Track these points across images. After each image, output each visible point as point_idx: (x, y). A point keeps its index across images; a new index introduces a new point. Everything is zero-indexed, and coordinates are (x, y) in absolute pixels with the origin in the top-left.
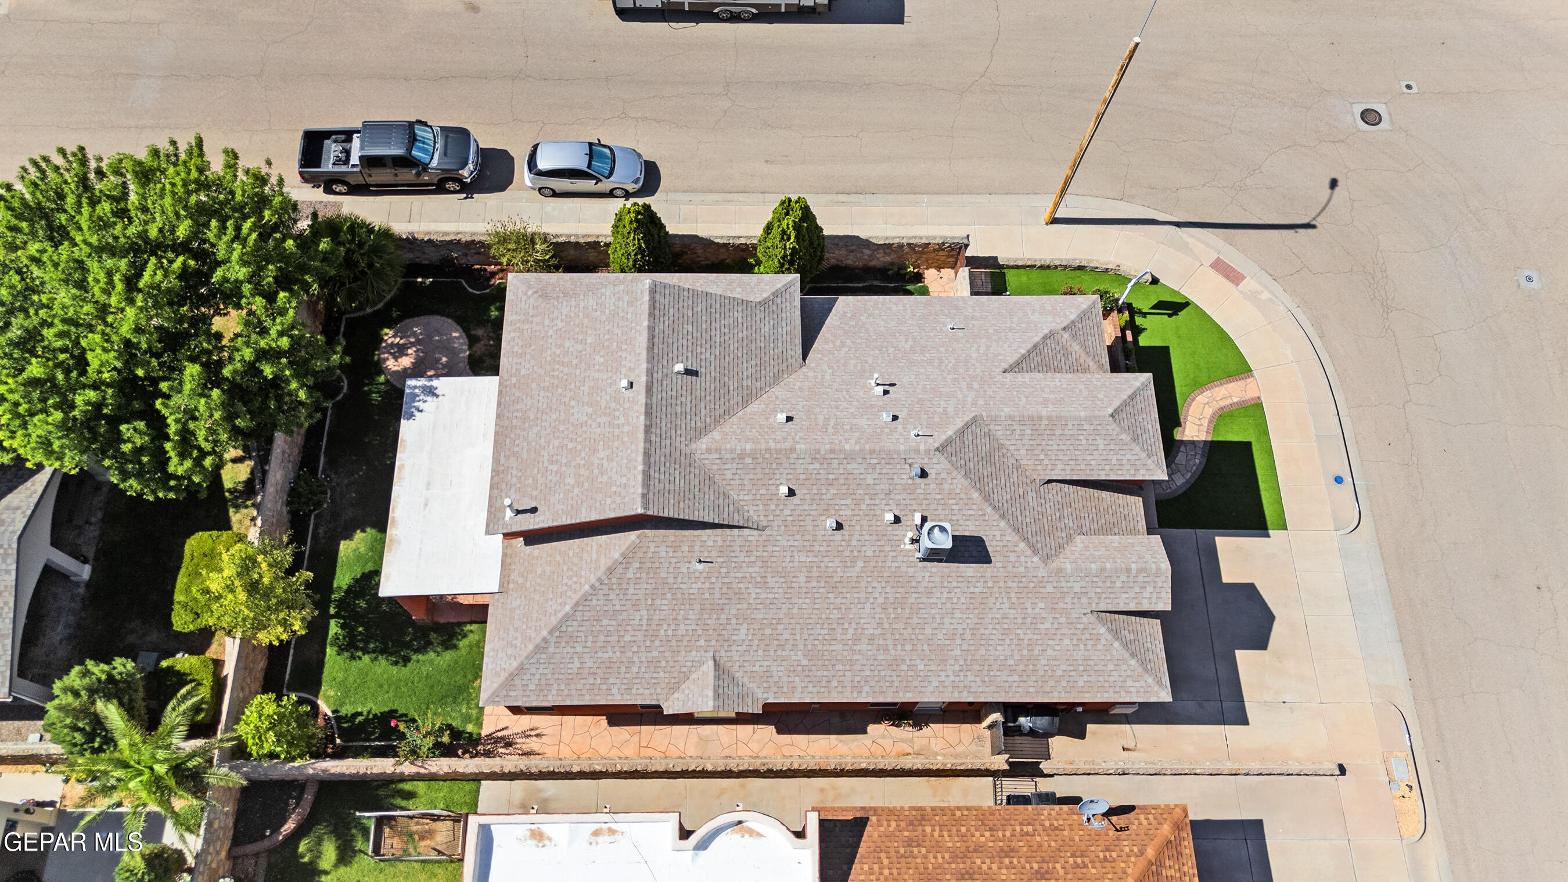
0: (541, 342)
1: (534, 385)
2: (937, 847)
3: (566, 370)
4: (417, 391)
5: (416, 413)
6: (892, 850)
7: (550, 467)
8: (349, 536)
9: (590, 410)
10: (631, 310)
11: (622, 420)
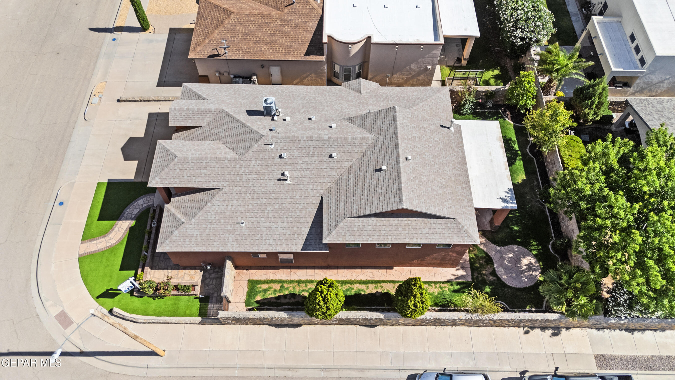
0: (454, 198)
1: (453, 179)
2: (281, 45)
3: (439, 180)
4: (511, 201)
5: (509, 191)
6: (297, 44)
7: (438, 140)
8: (523, 180)
9: (424, 156)
10: (411, 196)
11: (409, 146)
